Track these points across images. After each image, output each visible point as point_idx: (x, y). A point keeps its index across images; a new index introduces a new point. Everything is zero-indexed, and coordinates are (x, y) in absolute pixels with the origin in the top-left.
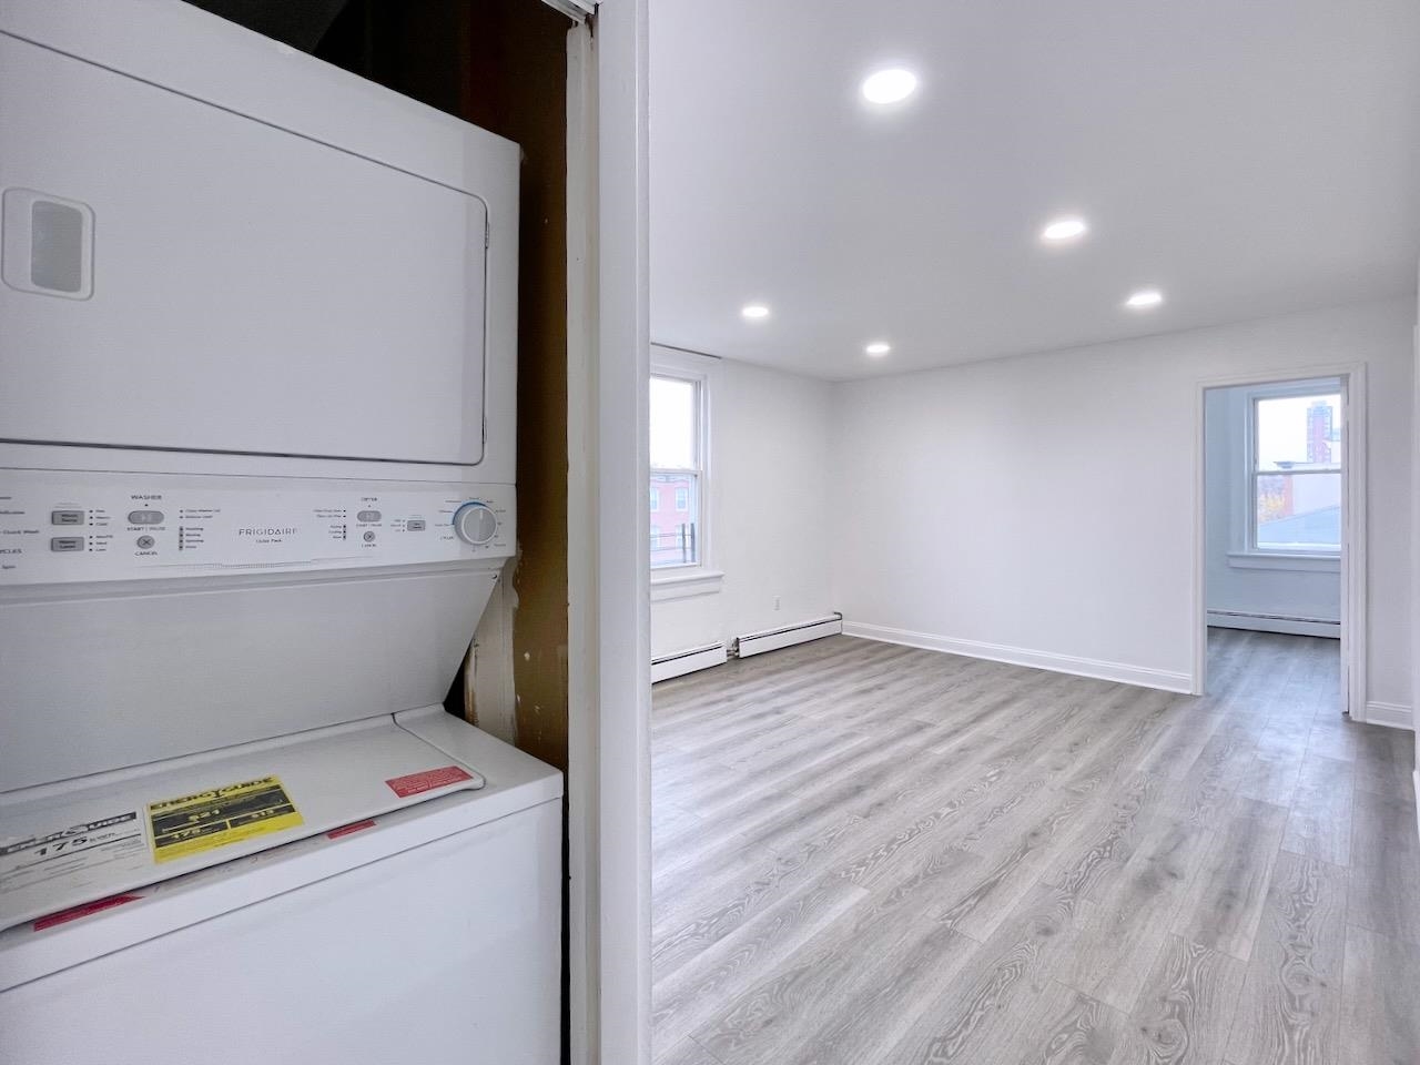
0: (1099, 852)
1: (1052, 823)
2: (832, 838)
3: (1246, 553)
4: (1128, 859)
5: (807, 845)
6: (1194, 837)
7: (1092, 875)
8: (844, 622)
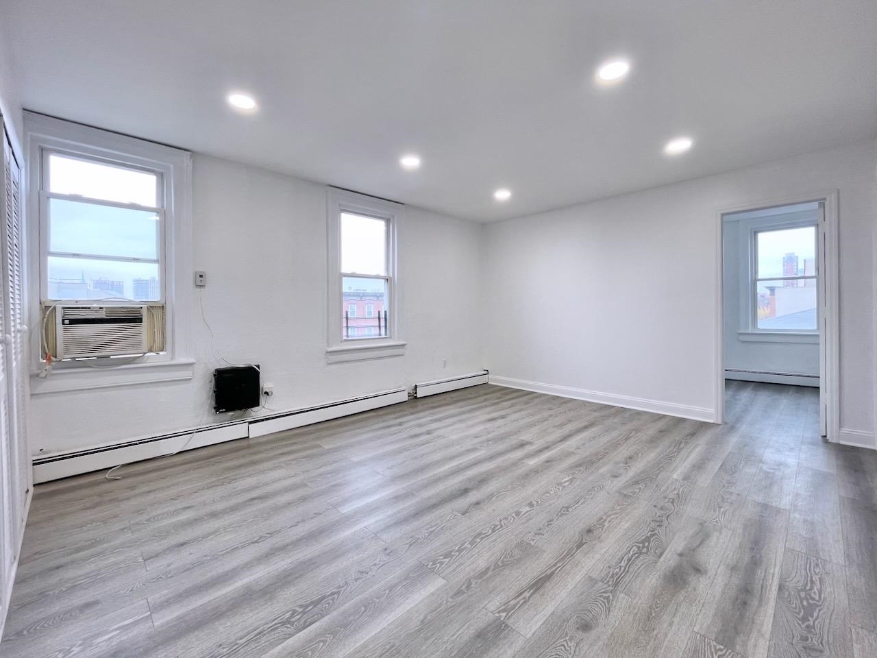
0: (638, 547)
1: (605, 520)
2: (433, 531)
3: (750, 331)
4: (661, 554)
5: (411, 537)
6: (716, 534)
7: (631, 570)
8: (490, 376)
